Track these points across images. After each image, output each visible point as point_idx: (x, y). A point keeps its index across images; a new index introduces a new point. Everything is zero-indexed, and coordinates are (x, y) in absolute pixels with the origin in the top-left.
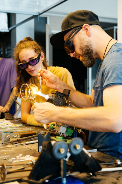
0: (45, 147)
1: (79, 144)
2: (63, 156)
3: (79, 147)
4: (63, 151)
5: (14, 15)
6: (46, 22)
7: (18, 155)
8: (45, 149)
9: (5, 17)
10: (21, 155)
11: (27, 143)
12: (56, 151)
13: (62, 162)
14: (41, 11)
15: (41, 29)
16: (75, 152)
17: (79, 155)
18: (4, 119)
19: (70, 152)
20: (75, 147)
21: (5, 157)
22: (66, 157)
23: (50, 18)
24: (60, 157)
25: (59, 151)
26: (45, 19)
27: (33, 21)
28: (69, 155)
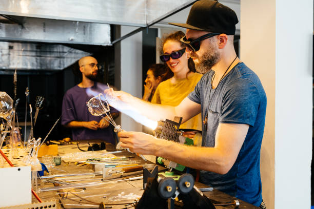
0: (150, 184)
1: (189, 181)
2: (171, 195)
3: (188, 185)
4: (170, 189)
5: (119, 26)
6: (157, 35)
7: (120, 193)
8: (150, 186)
9: (108, 28)
10: (123, 193)
11: (131, 179)
12: (162, 189)
13: (169, 201)
14: (150, 22)
15: (149, 43)
16: (184, 191)
17: (189, 193)
18: (105, 151)
19: (179, 190)
20: (184, 185)
21: (105, 195)
22: (174, 196)
23: (161, 29)
24: (168, 196)
25: (166, 189)
26: (156, 30)
27: (141, 33)
28: (177, 193)
